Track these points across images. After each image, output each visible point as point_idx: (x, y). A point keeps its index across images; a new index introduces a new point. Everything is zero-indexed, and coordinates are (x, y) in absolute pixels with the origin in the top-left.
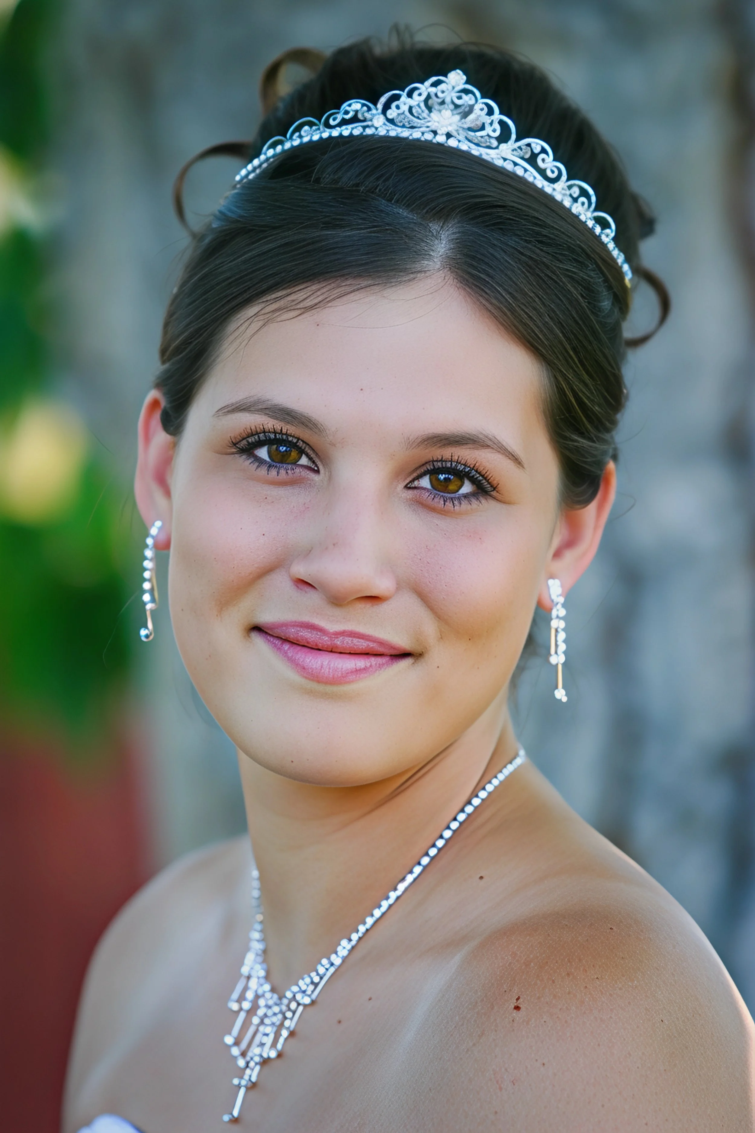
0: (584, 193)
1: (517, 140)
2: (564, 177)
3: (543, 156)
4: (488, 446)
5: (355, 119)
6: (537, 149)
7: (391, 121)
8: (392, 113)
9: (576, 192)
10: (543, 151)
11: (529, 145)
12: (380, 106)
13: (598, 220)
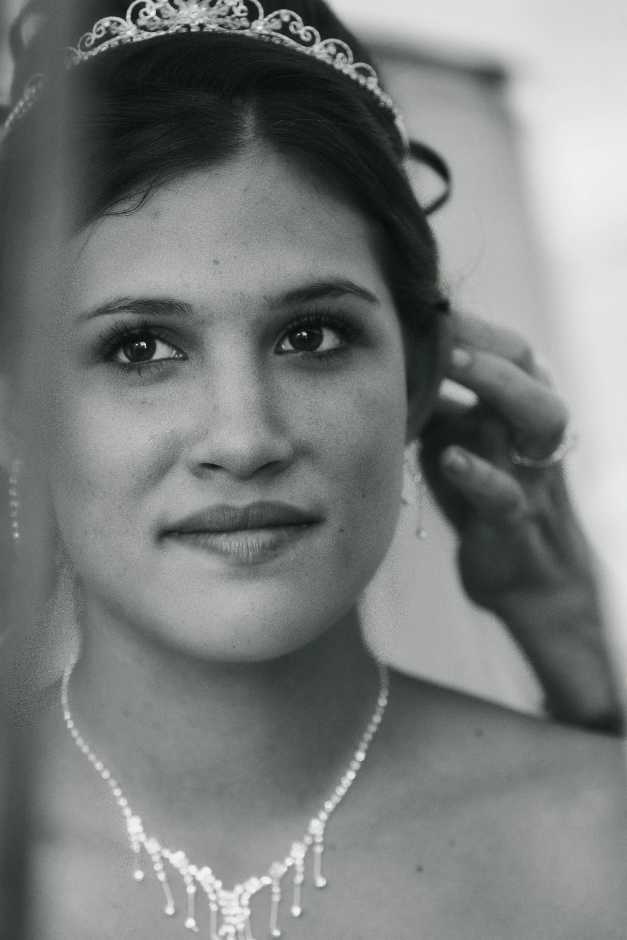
0: (340, 49)
1: (265, 15)
2: (318, 39)
3: (294, 23)
4: (348, 292)
5: (109, 36)
6: (286, 19)
7: (144, 28)
8: (142, 21)
9: (332, 49)
10: (293, 19)
11: (277, 17)
12: (128, 16)
13: (360, 70)
